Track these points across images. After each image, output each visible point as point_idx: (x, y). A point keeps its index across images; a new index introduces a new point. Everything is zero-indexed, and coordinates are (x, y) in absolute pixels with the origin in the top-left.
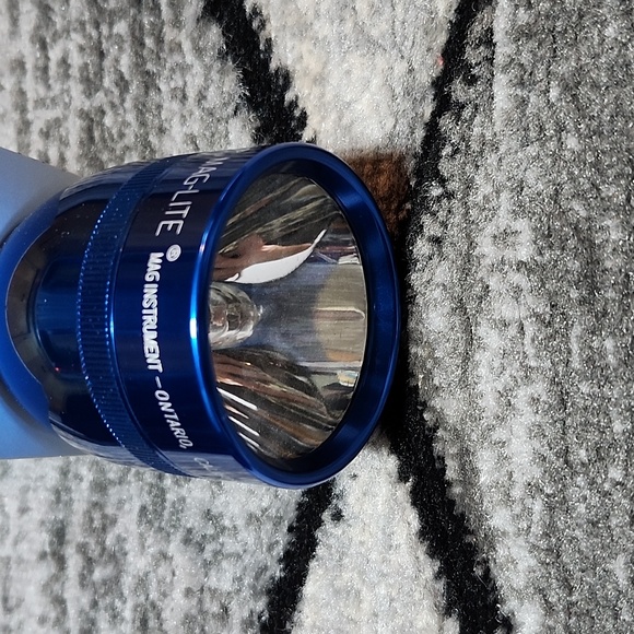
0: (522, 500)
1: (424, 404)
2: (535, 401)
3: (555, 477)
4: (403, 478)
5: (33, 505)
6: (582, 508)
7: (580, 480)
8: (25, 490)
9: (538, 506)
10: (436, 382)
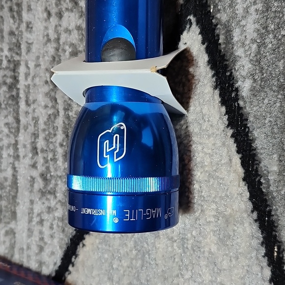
0: (249, 44)
1: (213, 17)
2: (257, 10)
3: (262, 36)
4: (203, 43)
5: (42, 63)
6: (270, 45)
7: (271, 36)
8: (38, 58)
9: (254, 46)
10: (219, 7)
